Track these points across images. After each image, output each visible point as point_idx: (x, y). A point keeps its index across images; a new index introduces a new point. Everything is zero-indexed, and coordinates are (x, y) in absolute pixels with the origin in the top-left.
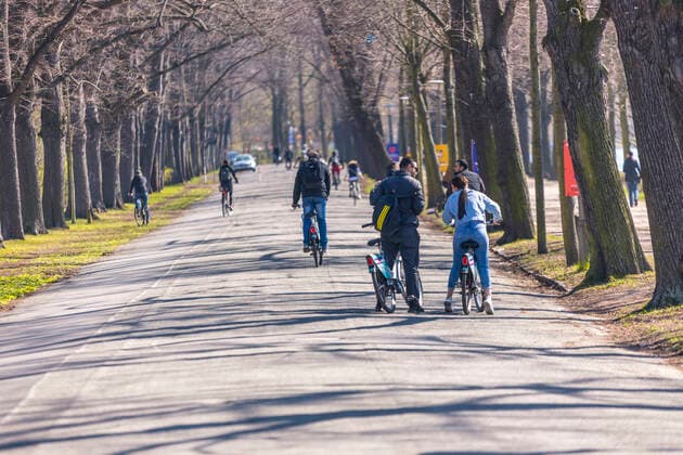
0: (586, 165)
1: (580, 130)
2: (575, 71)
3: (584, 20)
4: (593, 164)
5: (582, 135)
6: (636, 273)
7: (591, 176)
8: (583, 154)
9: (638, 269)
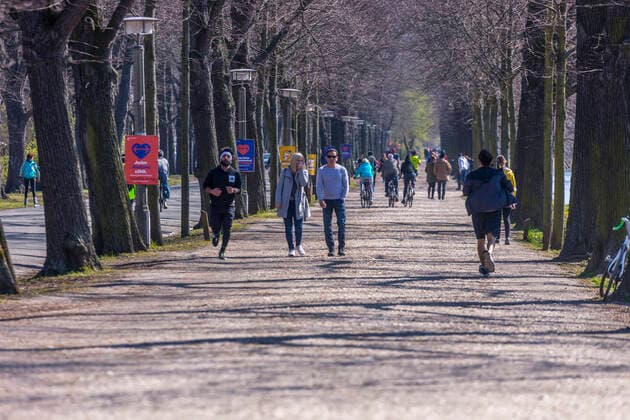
0: (92, 155)
1: (88, 125)
2: (87, 73)
3: (97, 29)
4: (97, 155)
5: (90, 129)
6: (129, 251)
7: (95, 165)
8: (89, 145)
9: (132, 249)
